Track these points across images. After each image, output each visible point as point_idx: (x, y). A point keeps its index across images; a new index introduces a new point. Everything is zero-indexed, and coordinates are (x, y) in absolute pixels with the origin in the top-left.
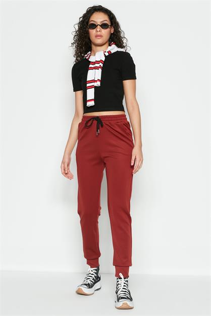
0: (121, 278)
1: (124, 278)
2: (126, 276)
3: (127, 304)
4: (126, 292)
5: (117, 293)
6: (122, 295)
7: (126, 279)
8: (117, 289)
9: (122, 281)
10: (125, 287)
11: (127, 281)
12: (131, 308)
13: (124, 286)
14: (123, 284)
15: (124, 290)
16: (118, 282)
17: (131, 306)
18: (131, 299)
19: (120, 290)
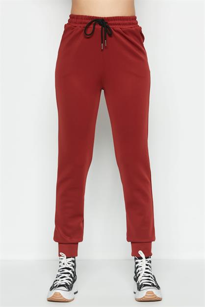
0: (141, 258)
1: (146, 258)
2: (148, 255)
3: (153, 293)
4: (149, 277)
5: (136, 279)
6: (144, 282)
7: (149, 259)
8: (136, 273)
9: (143, 263)
10: (147, 271)
11: (150, 262)
12: (159, 300)
13: (146, 269)
14: (144, 267)
15: (148, 275)
16: (137, 263)
17: (158, 296)
18: (158, 287)
19: (142, 275)
